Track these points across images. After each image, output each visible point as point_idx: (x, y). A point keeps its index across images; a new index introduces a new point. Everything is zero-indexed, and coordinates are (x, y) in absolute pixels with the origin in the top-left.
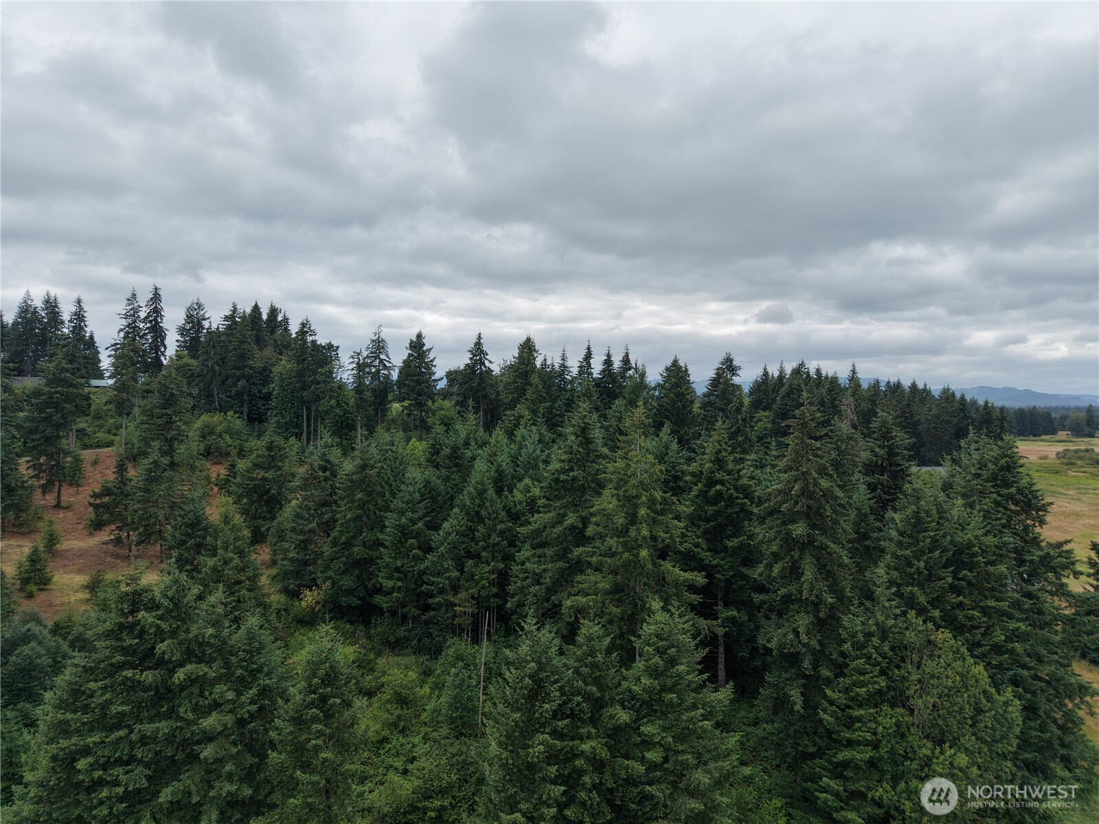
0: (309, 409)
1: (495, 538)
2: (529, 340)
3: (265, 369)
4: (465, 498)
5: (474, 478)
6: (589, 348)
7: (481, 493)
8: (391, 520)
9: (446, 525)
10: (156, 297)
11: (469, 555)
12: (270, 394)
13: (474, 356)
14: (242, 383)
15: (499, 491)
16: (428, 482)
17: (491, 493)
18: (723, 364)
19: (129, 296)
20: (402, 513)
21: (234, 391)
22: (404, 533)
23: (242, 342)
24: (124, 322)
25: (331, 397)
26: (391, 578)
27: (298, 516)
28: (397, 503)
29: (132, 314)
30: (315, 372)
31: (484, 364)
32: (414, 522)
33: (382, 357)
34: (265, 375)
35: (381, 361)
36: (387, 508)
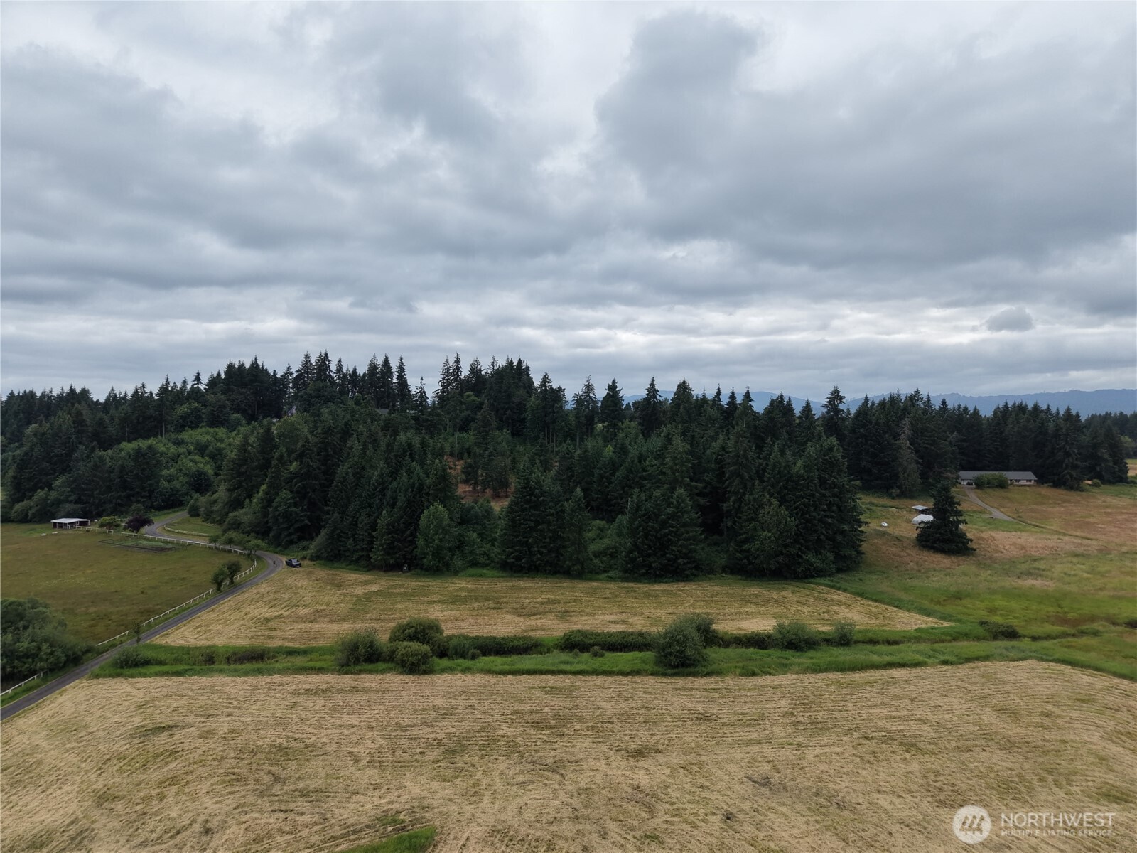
0: (548, 427)
1: (637, 479)
2: (684, 382)
3: (520, 403)
4: (627, 464)
5: (631, 455)
6: (719, 389)
7: (633, 461)
8: (596, 472)
9: (618, 474)
10: (458, 361)
11: (627, 486)
12: (524, 419)
13: (650, 392)
14: (508, 412)
15: (640, 462)
16: (611, 458)
17: (636, 461)
18: (832, 394)
19: (445, 361)
20: (601, 469)
21: (504, 417)
22: (602, 477)
23: (509, 387)
24: (442, 376)
25: (562, 421)
26: (596, 494)
27: (558, 473)
28: (600, 465)
29: (446, 373)
30: (553, 406)
31: (656, 397)
32: (605, 473)
33: (591, 395)
34: (521, 407)
35: (591, 397)
36: (595, 467)
